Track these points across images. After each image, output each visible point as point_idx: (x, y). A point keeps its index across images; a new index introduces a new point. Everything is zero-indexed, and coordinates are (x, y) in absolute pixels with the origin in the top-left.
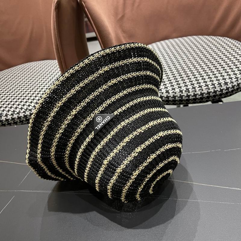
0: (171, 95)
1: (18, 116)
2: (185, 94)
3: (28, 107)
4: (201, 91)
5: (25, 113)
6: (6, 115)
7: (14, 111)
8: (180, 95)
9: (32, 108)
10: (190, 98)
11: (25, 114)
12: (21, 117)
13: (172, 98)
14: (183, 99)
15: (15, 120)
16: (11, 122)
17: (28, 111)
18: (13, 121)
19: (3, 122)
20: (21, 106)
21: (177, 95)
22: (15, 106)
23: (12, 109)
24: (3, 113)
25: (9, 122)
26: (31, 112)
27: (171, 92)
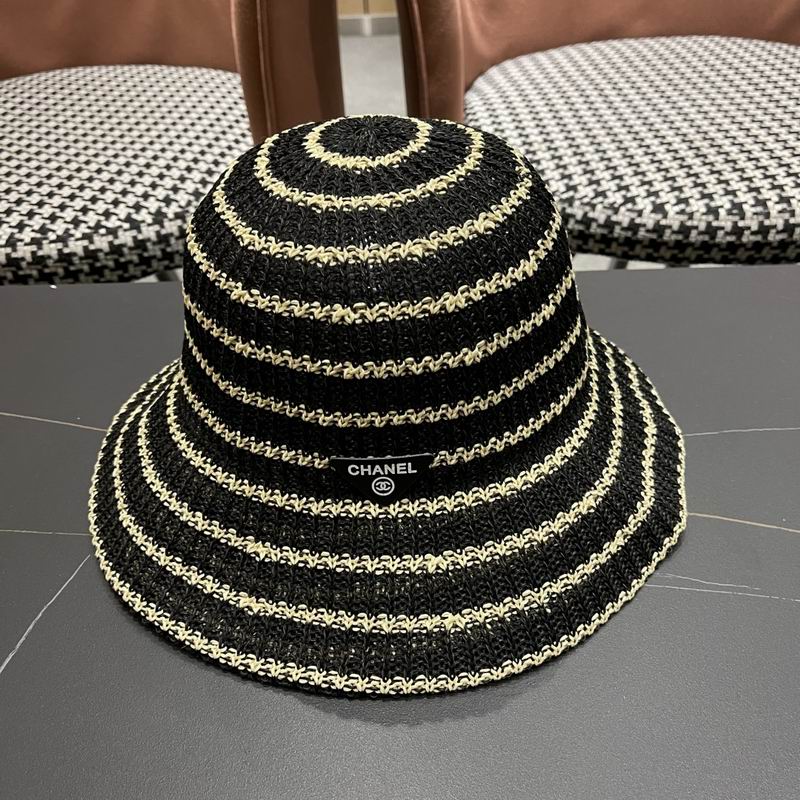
0: (674, 220)
1: (60, 251)
2: (726, 221)
3: (102, 218)
4: (787, 216)
5: (92, 242)
6: (12, 242)
7: (43, 230)
8: (709, 224)
9: (119, 223)
10: (744, 239)
11: (92, 247)
12: (73, 254)
13: (674, 232)
14: (717, 240)
15: (46, 266)
16: (28, 272)
17: (103, 235)
18: (39, 267)
20: (74, 213)
21: (695, 223)
22: (47, 211)
23: (37, 222)
25: (21, 273)
26: (117, 242)
27: (671, 210)
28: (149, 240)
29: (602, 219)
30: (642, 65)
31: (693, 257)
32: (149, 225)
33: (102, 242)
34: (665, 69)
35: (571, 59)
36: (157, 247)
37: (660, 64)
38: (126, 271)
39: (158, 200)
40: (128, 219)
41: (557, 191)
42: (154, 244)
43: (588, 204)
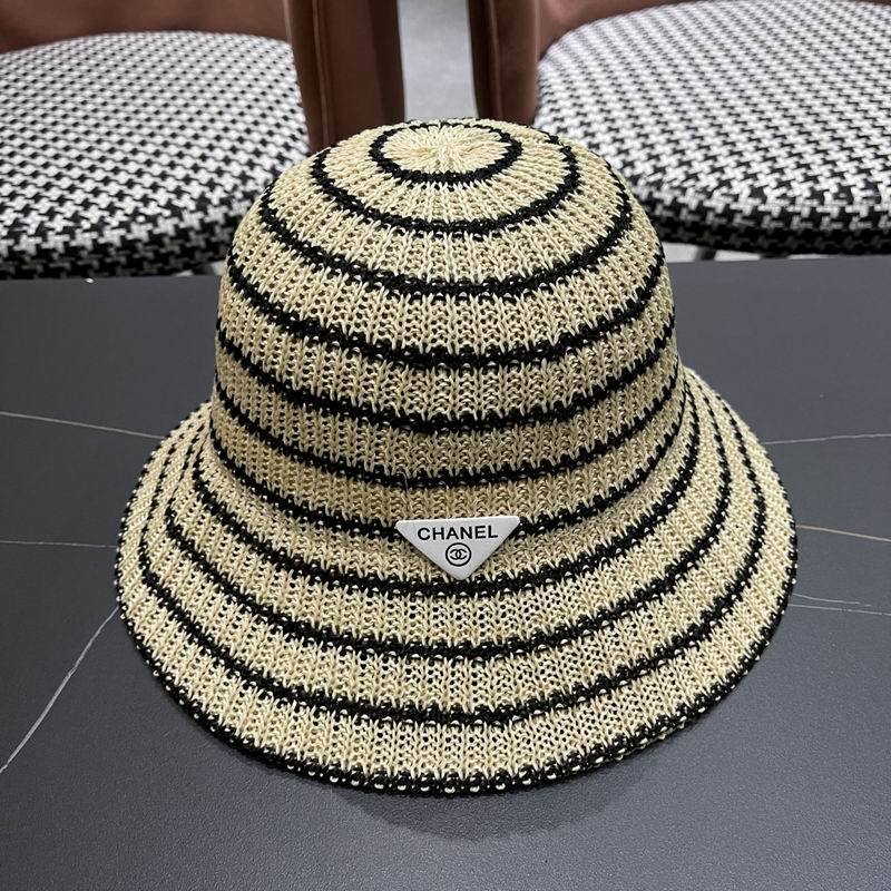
0: (774, 205)
1: (95, 241)
2: (833, 206)
3: (140, 204)
5: (129, 231)
6: (42, 232)
7: (76, 218)
8: (813, 210)
9: (158, 210)
10: (852, 227)
11: (130, 237)
12: (109, 245)
13: (774, 219)
14: (822, 228)
15: (80, 258)
16: (60, 264)
17: (141, 223)
18: (73, 259)
19: (24, 263)
20: (110, 199)
21: (798, 209)
22: (79, 196)
23: (69, 209)
24: (28, 220)
25: (52, 265)
26: (157, 231)
27: (771, 194)
28: (191, 228)
29: (693, 204)
30: (737, 30)
31: (794, 246)
32: (192, 212)
33: (140, 231)
34: (763, 35)
35: (657, 24)
36: (201, 237)
37: (757, 29)
38: (167, 263)
39: (201, 184)
40: (169, 205)
41: (644, 173)
42: (198, 233)
43: (678, 187)
